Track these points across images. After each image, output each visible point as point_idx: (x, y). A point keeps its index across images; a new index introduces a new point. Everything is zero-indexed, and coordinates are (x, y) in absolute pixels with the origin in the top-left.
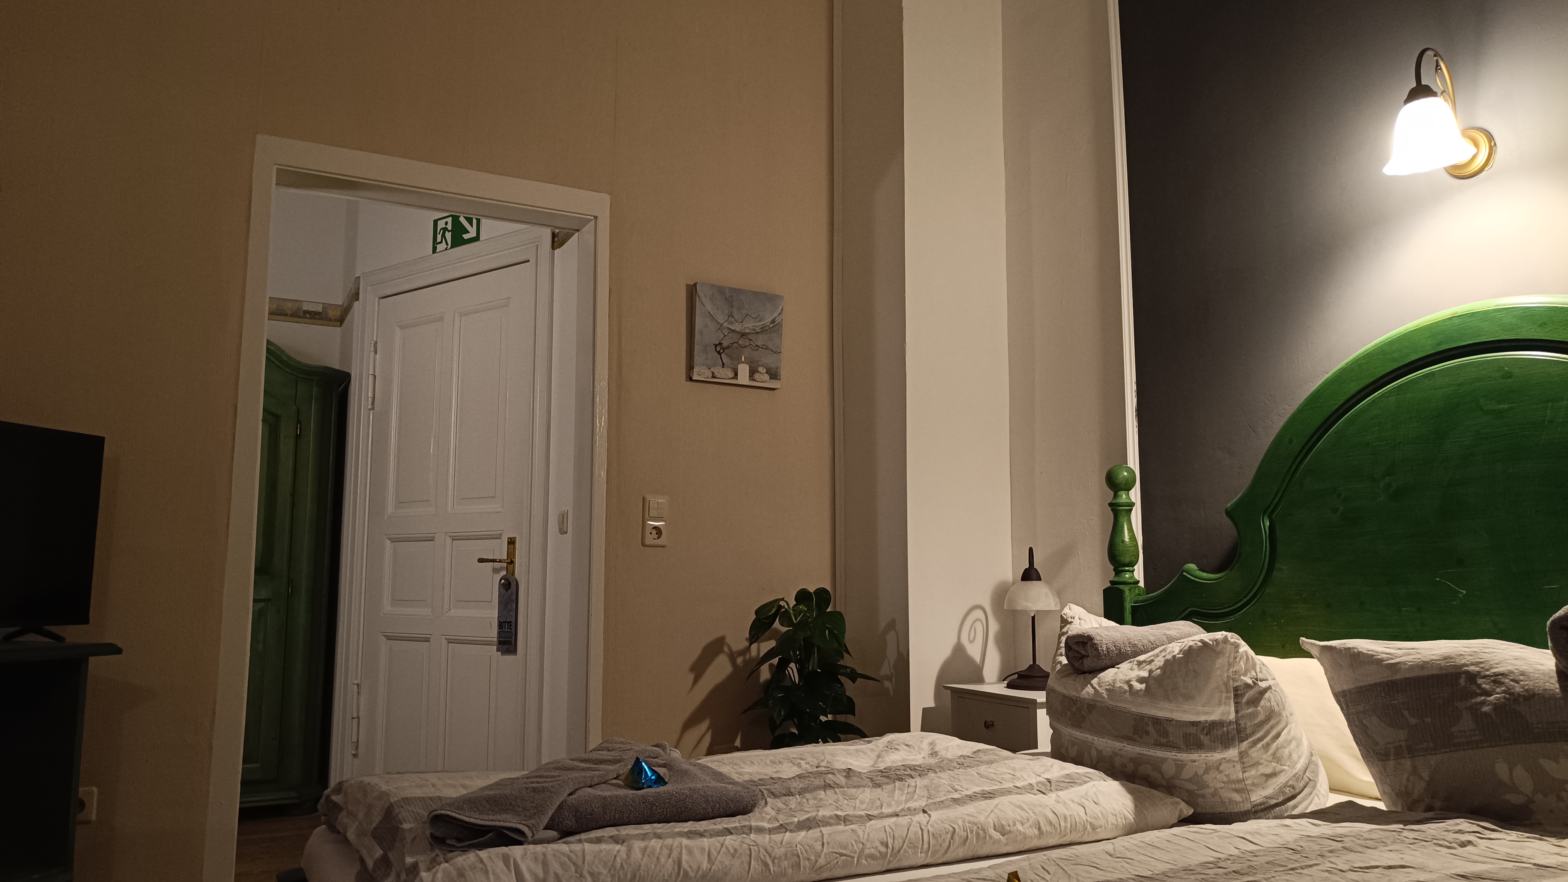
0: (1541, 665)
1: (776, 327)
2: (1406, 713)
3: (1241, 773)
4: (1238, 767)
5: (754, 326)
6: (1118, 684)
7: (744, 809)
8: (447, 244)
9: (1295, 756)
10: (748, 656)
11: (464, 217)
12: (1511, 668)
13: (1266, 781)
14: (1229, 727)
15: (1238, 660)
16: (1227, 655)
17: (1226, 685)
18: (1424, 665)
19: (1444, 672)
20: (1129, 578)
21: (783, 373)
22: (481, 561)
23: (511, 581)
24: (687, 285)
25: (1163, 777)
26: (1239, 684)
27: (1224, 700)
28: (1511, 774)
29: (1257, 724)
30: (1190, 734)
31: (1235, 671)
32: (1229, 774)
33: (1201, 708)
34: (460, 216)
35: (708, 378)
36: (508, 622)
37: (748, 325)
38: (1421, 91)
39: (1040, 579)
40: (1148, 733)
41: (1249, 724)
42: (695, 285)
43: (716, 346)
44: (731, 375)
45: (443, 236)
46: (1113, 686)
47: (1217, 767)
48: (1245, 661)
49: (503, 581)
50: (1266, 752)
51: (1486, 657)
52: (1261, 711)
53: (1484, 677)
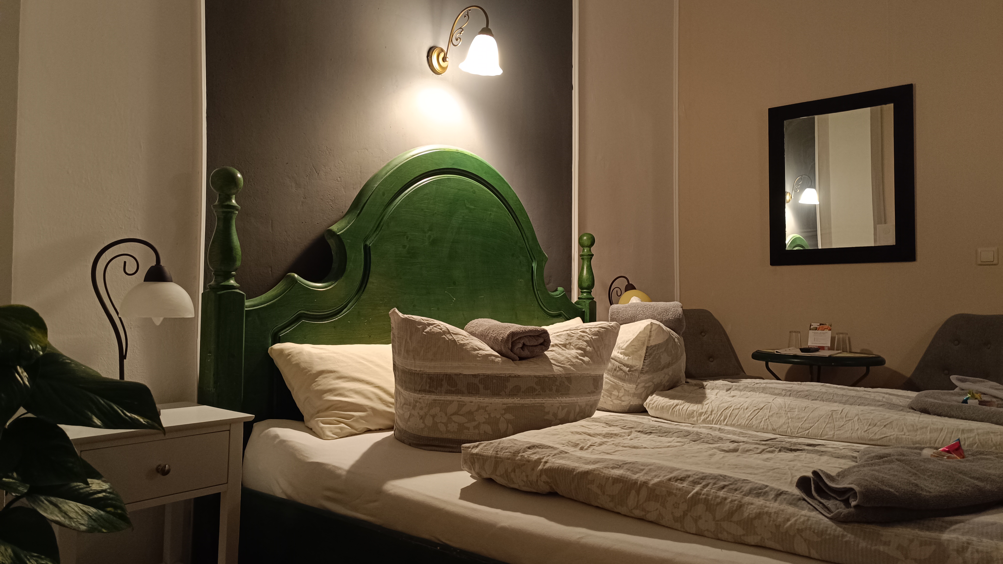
38: (486, 30)
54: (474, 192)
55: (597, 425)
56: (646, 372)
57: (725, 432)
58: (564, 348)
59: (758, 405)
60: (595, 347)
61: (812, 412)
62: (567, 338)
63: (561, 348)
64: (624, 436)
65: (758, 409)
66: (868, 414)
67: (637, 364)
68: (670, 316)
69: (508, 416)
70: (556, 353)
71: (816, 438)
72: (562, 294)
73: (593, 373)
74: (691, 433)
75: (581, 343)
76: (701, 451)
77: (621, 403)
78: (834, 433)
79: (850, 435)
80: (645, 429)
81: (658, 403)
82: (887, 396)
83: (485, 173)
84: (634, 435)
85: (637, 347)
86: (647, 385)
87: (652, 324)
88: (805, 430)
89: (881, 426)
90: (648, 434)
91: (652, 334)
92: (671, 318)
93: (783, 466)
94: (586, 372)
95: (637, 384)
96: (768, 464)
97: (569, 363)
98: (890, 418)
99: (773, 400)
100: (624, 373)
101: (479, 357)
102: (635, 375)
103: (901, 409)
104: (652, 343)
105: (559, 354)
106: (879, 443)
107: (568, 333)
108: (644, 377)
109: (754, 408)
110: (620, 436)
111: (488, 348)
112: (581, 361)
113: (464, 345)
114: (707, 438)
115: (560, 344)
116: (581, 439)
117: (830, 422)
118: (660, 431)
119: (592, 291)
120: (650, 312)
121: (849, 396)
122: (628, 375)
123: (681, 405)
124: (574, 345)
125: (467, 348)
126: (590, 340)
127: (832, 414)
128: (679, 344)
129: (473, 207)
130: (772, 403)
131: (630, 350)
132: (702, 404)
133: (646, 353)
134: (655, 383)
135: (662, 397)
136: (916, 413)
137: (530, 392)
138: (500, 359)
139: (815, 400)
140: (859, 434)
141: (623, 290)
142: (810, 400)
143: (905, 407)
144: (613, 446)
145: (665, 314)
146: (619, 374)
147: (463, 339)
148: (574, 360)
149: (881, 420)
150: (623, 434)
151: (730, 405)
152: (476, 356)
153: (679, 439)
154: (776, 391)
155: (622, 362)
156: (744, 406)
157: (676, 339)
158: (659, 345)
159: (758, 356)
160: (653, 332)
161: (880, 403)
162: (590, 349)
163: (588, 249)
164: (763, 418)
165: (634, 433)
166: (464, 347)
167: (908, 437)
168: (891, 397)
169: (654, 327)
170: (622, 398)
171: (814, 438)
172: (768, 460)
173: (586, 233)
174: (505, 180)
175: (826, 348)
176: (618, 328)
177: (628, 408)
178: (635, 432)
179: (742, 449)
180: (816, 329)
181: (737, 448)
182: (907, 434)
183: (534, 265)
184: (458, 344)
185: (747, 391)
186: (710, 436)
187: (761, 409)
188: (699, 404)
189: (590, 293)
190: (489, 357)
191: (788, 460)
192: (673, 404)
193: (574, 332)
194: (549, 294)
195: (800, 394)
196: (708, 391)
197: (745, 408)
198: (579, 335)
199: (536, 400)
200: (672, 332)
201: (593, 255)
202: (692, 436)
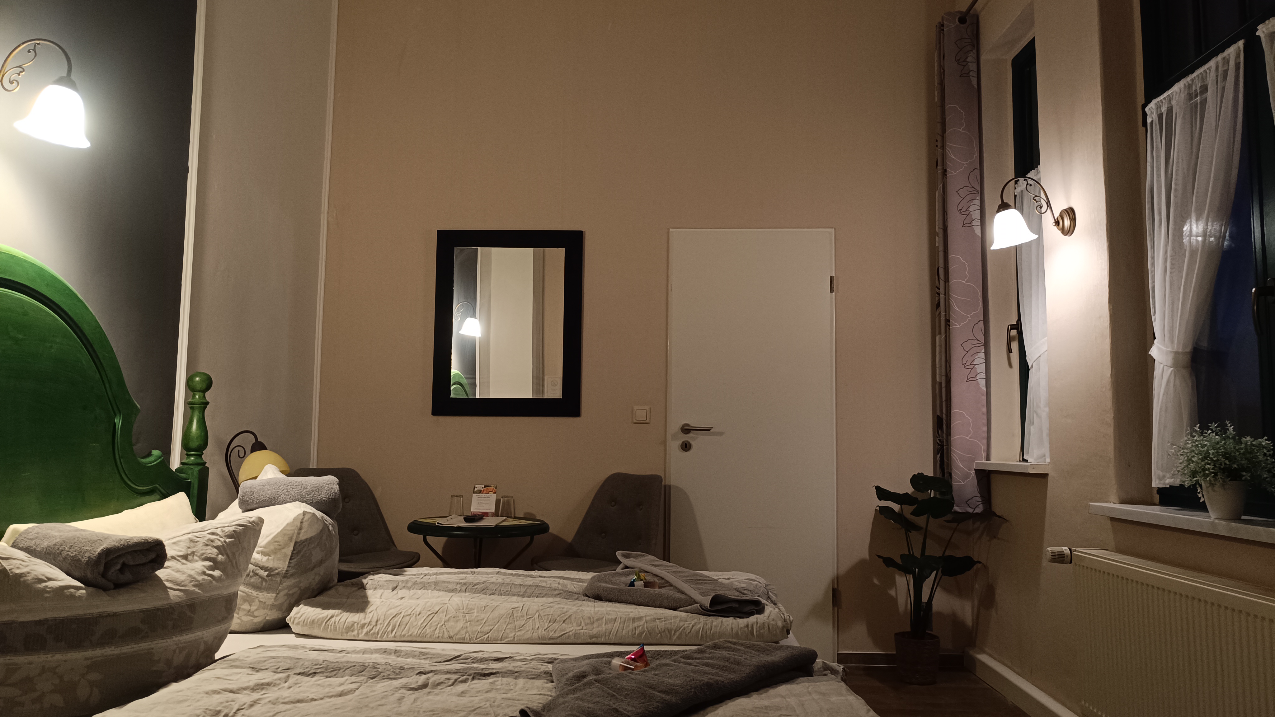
54: (25, 314)
55: (240, 673)
56: (291, 575)
57: (402, 654)
58: (184, 561)
59: (433, 608)
60: (230, 555)
61: (492, 612)
62: (188, 546)
63: (180, 562)
64: (279, 684)
65: (433, 613)
66: (549, 609)
67: (280, 566)
68: (323, 496)
69: (94, 676)
70: (173, 570)
71: (496, 642)
72: (159, 460)
73: (225, 592)
74: (367, 667)
75: (209, 551)
76: (386, 695)
77: (253, 620)
78: (515, 635)
79: (531, 635)
80: (307, 668)
81: (306, 617)
82: (561, 581)
83: (48, 285)
84: (293, 679)
85: (281, 543)
86: (291, 592)
87: (305, 513)
88: (484, 634)
89: (560, 621)
90: (311, 676)
91: (303, 526)
92: (324, 499)
93: (484, 703)
94: (215, 593)
95: (278, 592)
96: (465, 700)
97: (192, 584)
98: (568, 611)
99: (449, 600)
100: (260, 579)
101: (49, 592)
102: (275, 580)
103: (576, 597)
104: (303, 537)
105: (178, 571)
106: (558, 641)
107: (189, 538)
108: (288, 583)
109: (428, 612)
110: (274, 686)
111: (63, 575)
112: (209, 578)
113: (21, 575)
114: (387, 670)
115: (179, 556)
116: (222, 703)
117: (510, 621)
118: (326, 668)
119: (203, 454)
120: (297, 491)
121: (526, 585)
122: (266, 581)
123: (337, 616)
124: (199, 554)
125: (28, 580)
126: (223, 544)
127: (513, 612)
128: (334, 533)
129: (20, 336)
130: (448, 605)
131: (272, 547)
132: (365, 612)
133: (294, 550)
134: (302, 588)
135: (313, 607)
136: (590, 601)
137: (133, 634)
138: (84, 591)
139: (493, 594)
140: (539, 633)
141: (248, 449)
142: (487, 595)
143: (579, 594)
144: (270, 706)
145: (317, 493)
146: (252, 580)
147: (21, 566)
148: (200, 578)
149: (561, 614)
150: (278, 682)
151: (400, 612)
152: (44, 590)
153: (354, 679)
154: (451, 586)
155: (258, 564)
156: (417, 611)
157: (330, 526)
158: (311, 538)
159: (415, 527)
160: (304, 523)
161: (557, 592)
162: (223, 558)
163: (201, 394)
164: (438, 624)
165: (293, 677)
166: (22, 579)
167: (585, 631)
168: (565, 581)
169: (307, 517)
170: (255, 612)
171: (494, 642)
172: (464, 695)
173: (200, 373)
174: (80, 296)
175: (490, 514)
176: (261, 524)
177: (262, 625)
178: (295, 676)
179: (431, 683)
180: (480, 492)
181: (427, 682)
182: (584, 628)
183: (118, 421)
184: (11, 574)
185: (416, 589)
186: (390, 667)
187: (436, 613)
188: (361, 612)
189: (200, 456)
190: (66, 591)
191: (484, 691)
192: (327, 616)
193: (199, 535)
194: (139, 463)
195: (477, 588)
196: (369, 592)
197: (418, 613)
198: (206, 539)
199: (140, 645)
200: (325, 516)
201: (207, 403)
202: (369, 671)
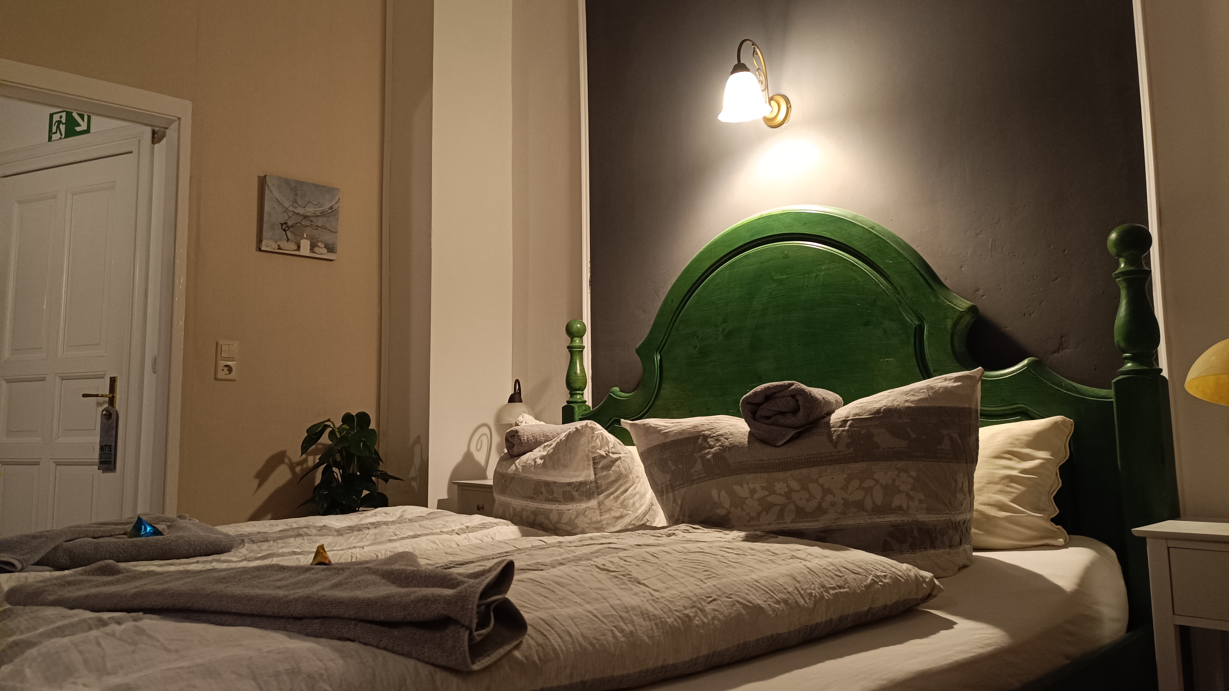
0: (743, 428)
1: (333, 212)
2: (670, 462)
3: (599, 516)
4: (597, 512)
5: (315, 211)
6: (529, 462)
7: (221, 550)
8: (61, 135)
9: (637, 505)
10: (305, 466)
11: (78, 114)
12: (726, 431)
13: (616, 521)
14: (591, 485)
15: (594, 438)
16: (587, 435)
17: (587, 456)
18: (682, 432)
19: (692, 435)
20: (580, 398)
21: (339, 248)
22: (85, 396)
23: (111, 412)
24: (259, 177)
25: (551, 523)
26: (595, 455)
27: (586, 467)
28: (719, 496)
29: (609, 482)
30: (566, 491)
31: (593, 447)
32: (591, 518)
33: (573, 473)
34: (72, 113)
35: (274, 249)
36: (108, 446)
37: (310, 210)
38: (740, 67)
39: (521, 402)
40: (541, 493)
41: (603, 483)
42: (265, 176)
43: (282, 225)
44: (295, 247)
45: (58, 127)
46: (526, 463)
47: (583, 513)
48: (601, 440)
49: (104, 412)
50: (616, 502)
51: (715, 425)
52: (612, 473)
53: (712, 437)
54: (786, 257)
129: (785, 277)
183: (925, 329)
